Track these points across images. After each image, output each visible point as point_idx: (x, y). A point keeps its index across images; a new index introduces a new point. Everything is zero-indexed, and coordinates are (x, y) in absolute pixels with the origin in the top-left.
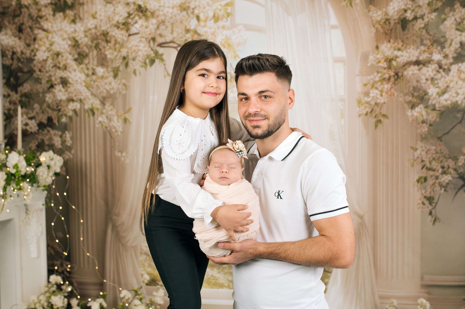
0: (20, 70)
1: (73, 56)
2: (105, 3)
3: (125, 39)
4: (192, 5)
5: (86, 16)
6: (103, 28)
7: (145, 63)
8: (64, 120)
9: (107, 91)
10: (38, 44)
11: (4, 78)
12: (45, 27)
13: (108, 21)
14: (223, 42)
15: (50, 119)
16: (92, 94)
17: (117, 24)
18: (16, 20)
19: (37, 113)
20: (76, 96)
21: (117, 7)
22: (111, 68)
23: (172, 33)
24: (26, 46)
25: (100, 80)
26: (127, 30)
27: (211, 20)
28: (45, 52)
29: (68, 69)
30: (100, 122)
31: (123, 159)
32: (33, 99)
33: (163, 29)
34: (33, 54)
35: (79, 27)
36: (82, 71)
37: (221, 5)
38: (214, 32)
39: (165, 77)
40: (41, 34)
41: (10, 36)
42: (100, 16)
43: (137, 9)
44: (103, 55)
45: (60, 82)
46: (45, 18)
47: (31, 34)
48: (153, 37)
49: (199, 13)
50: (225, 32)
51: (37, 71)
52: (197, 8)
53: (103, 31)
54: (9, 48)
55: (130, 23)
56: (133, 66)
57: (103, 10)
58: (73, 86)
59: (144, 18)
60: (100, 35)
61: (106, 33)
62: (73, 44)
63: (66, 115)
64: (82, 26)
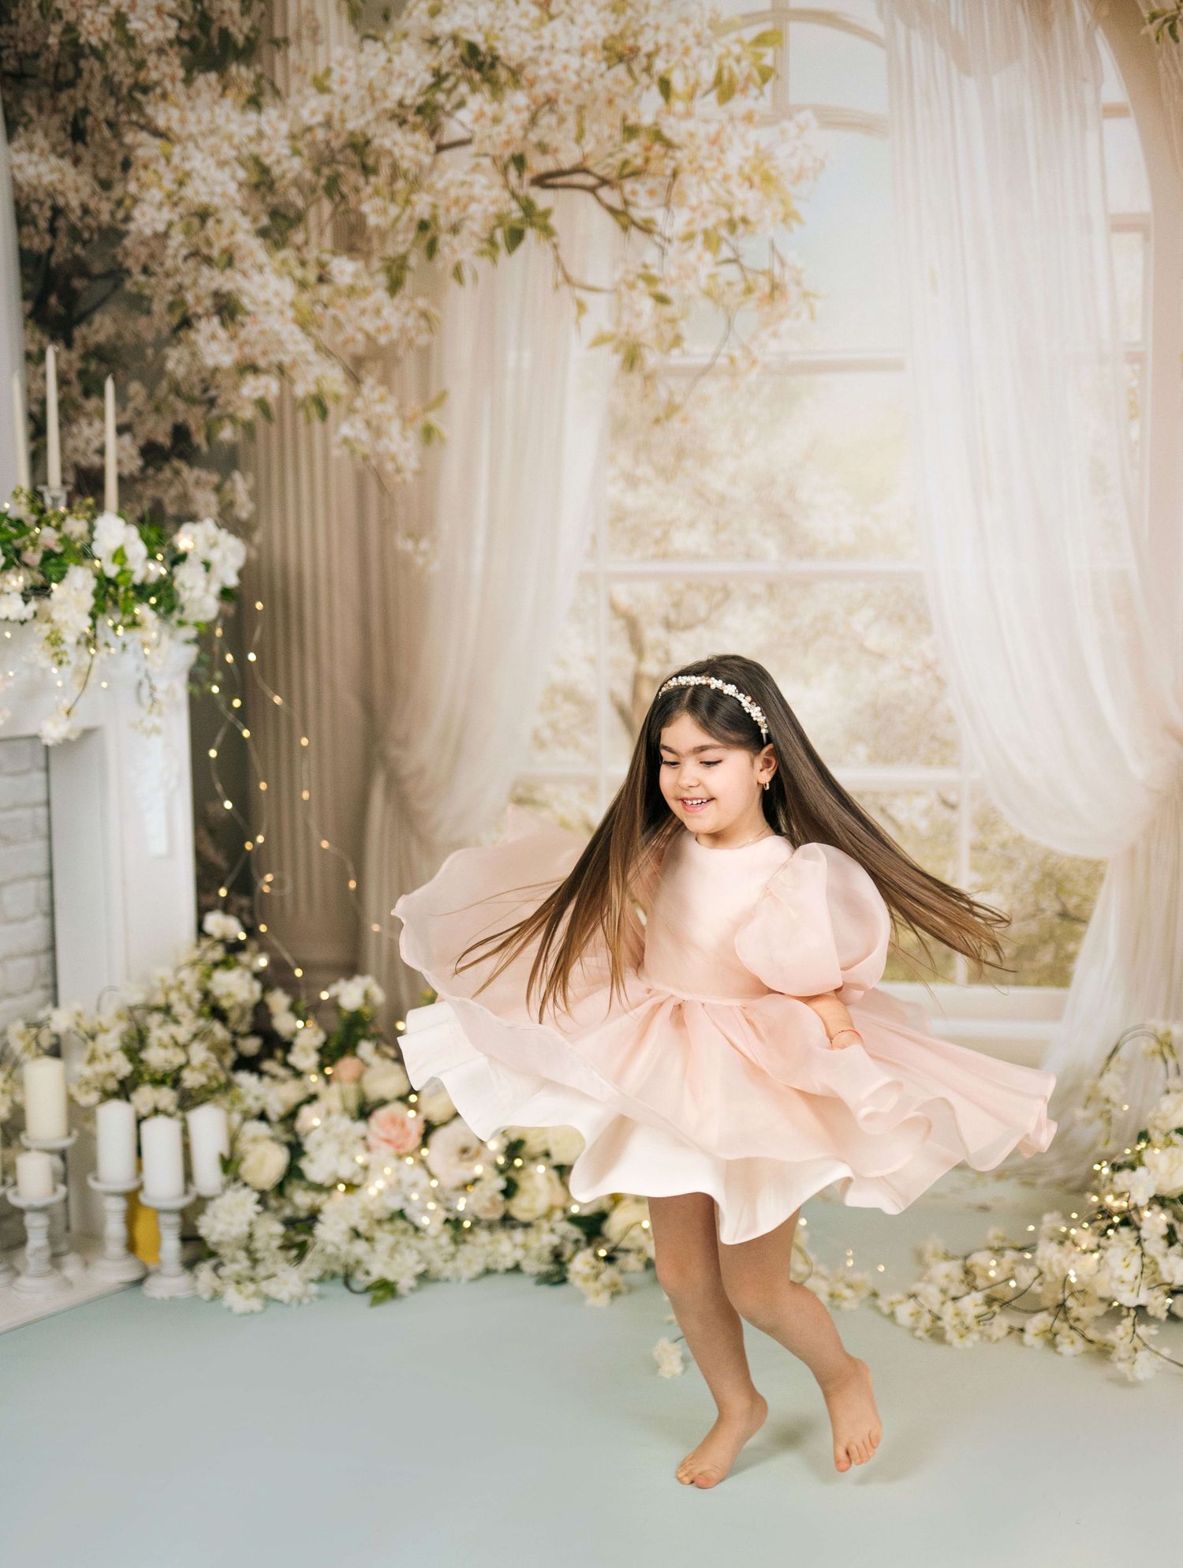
0: (81, 268)
1: (255, 220)
2: (356, 39)
3: (427, 160)
4: (646, 45)
5: (295, 82)
6: (351, 126)
7: (492, 242)
8: (227, 434)
9: (368, 336)
10: (138, 179)
11: (25, 297)
12: (161, 122)
13: (368, 101)
14: (747, 169)
15: (181, 433)
16: (319, 348)
17: (398, 111)
18: (64, 98)
19: (139, 413)
20: (265, 353)
21: (399, 53)
22: (383, 259)
23: (579, 138)
24: (98, 189)
25: (343, 301)
26: (433, 131)
27: (707, 93)
28: (160, 206)
29: (237, 264)
30: (346, 441)
31: (420, 561)
32: (126, 367)
33: (549, 127)
34: (120, 215)
35: (274, 121)
36: (283, 270)
37: (740, 42)
38: (718, 134)
39: (557, 286)
40: (147, 147)
41: (42, 153)
42: (343, 81)
43: (462, 58)
44: (353, 218)
45: (212, 310)
46: (158, 91)
47: (114, 145)
48: (517, 153)
49: (669, 71)
50: (753, 135)
51: (136, 270)
52: (663, 53)
53: (352, 134)
54: (41, 196)
55: (442, 107)
56: (454, 251)
57: (350, 63)
58: (255, 322)
59: (486, 88)
60: (344, 147)
61: (361, 140)
62: (255, 179)
63: (232, 418)
64: (282, 117)
